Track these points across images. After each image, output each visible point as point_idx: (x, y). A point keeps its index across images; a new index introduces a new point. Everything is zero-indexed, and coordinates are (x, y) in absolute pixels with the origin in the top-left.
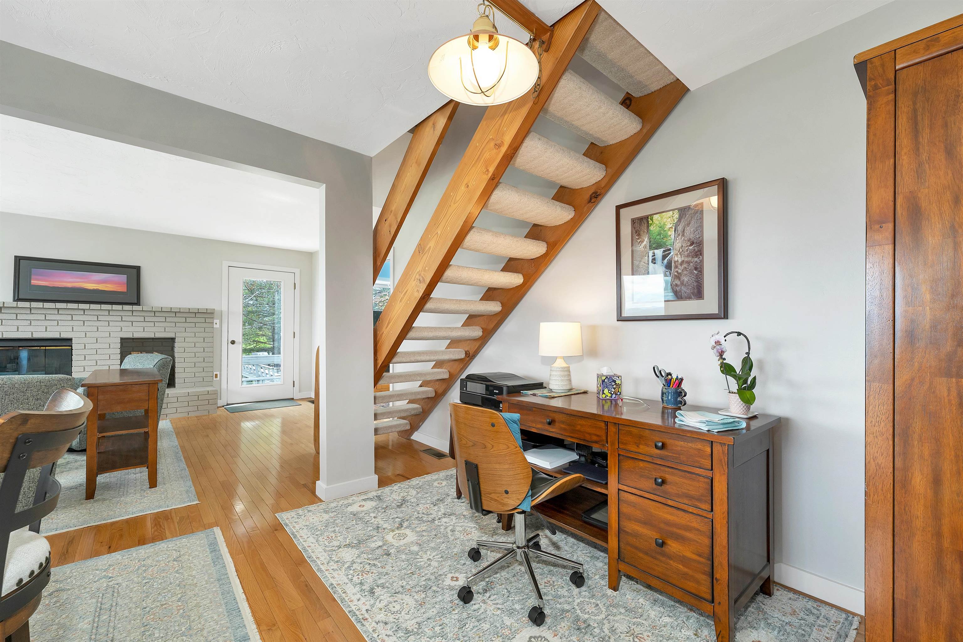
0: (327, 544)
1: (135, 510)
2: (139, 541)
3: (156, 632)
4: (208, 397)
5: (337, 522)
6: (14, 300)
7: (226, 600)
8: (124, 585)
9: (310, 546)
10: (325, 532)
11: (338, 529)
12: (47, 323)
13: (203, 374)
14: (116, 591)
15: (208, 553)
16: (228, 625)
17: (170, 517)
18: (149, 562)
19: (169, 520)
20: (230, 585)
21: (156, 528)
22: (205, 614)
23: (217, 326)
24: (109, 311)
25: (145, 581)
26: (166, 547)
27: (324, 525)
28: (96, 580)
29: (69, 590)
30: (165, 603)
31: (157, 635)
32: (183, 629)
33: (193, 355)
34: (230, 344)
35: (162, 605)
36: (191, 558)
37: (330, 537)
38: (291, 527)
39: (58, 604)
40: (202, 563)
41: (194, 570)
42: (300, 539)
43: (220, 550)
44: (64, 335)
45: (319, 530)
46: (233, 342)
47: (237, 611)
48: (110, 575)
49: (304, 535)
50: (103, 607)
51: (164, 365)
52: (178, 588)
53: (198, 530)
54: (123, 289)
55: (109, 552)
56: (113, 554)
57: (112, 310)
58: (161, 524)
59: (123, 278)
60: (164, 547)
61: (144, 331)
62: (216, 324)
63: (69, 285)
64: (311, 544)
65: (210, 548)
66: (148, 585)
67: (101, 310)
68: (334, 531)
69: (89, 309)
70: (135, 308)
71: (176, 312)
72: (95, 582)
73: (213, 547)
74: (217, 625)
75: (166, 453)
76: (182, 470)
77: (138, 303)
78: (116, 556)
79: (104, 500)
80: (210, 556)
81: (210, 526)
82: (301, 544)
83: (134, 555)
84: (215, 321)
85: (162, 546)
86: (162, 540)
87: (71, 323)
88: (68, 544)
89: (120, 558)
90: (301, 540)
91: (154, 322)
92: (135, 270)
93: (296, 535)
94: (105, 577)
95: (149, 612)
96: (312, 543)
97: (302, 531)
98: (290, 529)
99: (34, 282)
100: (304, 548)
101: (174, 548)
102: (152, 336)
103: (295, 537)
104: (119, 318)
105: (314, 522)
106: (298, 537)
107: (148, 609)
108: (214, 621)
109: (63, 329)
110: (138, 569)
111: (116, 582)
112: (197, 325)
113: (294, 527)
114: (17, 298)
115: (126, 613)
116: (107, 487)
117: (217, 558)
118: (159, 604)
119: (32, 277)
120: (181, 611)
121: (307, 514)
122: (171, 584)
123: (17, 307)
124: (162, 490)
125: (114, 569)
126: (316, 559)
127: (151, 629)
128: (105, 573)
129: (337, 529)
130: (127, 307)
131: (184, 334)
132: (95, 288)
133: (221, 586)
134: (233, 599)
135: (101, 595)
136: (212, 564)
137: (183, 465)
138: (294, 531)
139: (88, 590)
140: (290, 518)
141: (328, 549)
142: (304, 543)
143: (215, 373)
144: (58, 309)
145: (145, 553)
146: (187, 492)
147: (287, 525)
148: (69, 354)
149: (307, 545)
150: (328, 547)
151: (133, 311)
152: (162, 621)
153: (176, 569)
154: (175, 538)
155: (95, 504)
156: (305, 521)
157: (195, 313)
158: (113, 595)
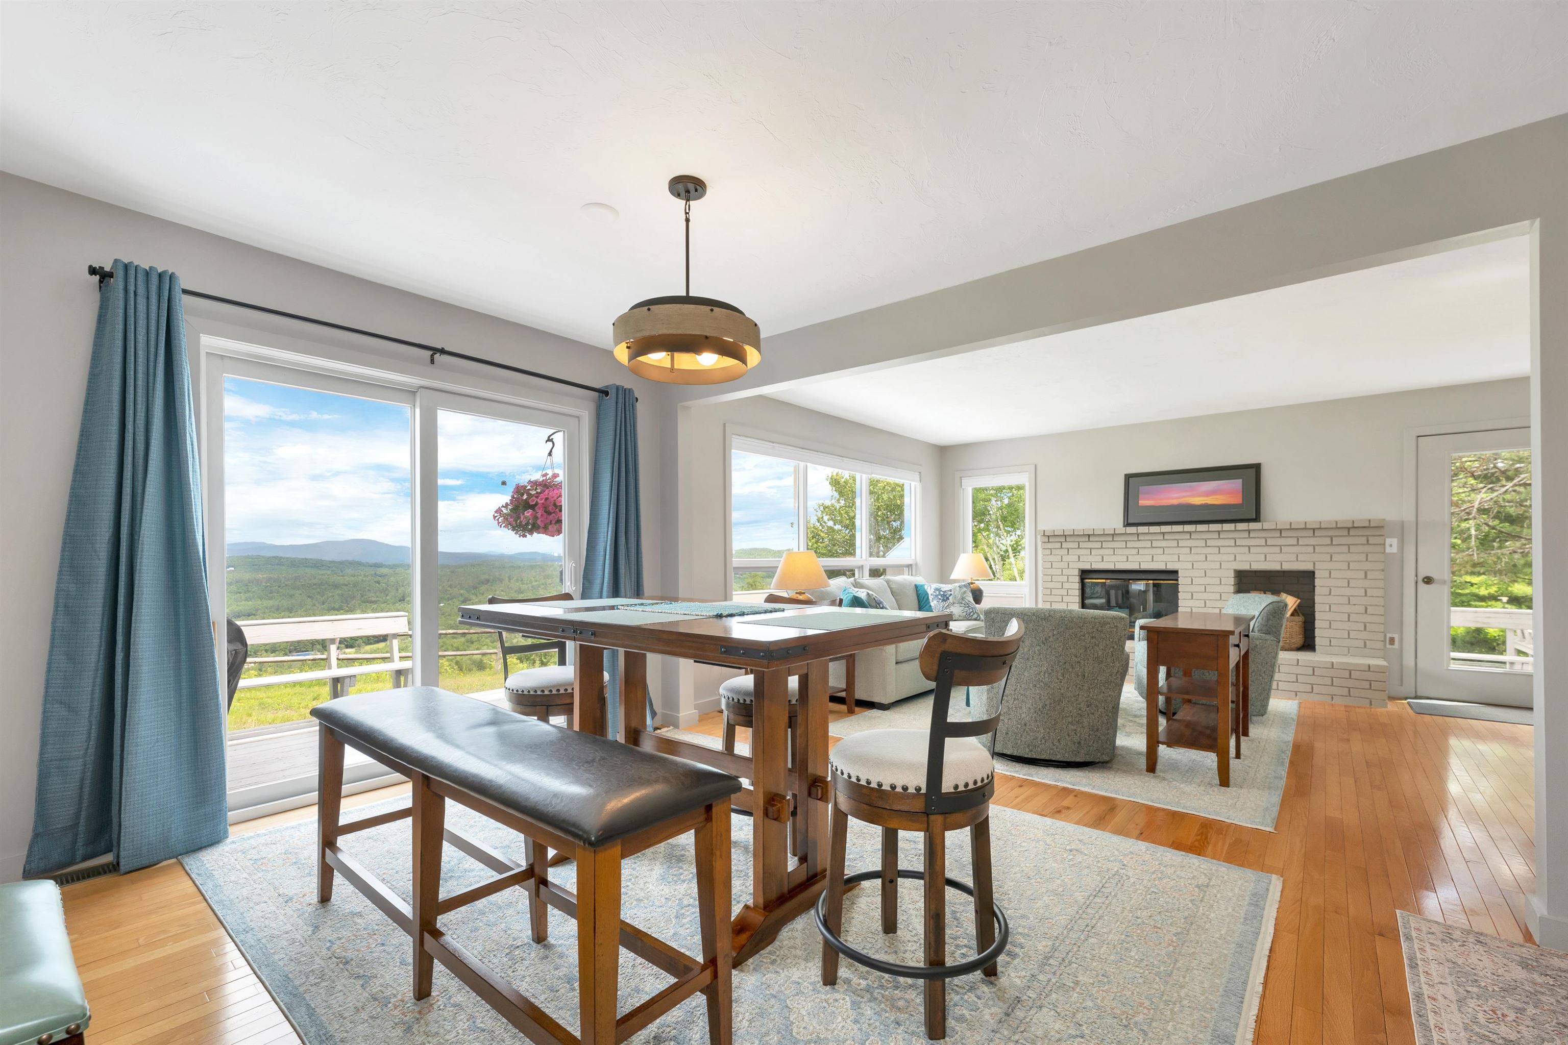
0: (1482, 1021)
1: (1188, 804)
2: (1173, 842)
3: (1134, 950)
4: (1369, 676)
5: (1544, 998)
6: (1124, 526)
7: (1232, 976)
8: (1132, 880)
9: (1434, 999)
10: (1492, 997)
11: (1534, 1012)
12: (1153, 551)
13: (1365, 635)
14: (1122, 882)
15: (1246, 903)
16: (1216, 1006)
17: (1224, 833)
18: (1170, 871)
19: (1221, 836)
20: (1250, 962)
21: (1199, 837)
22: (1195, 972)
23: (1394, 550)
24: (1219, 532)
25: (1152, 890)
26: (1197, 864)
27: (1501, 985)
28: (1112, 859)
29: (1086, 855)
30: (1159, 926)
31: (1132, 954)
32: (1162, 969)
33: (1345, 600)
34: (1421, 584)
35: (1155, 927)
36: (1219, 896)
37: (1499, 1013)
38: (1416, 946)
39: (1071, 863)
40: (1230, 910)
41: (1214, 912)
42: (1421, 976)
43: (1264, 909)
44: (1171, 567)
45: (1479, 986)
46: (1428, 580)
47: (1240, 999)
48: (1125, 862)
49: (1434, 974)
50: (1103, 889)
51: (1275, 613)
52: (1183, 920)
53: (1250, 866)
54: (1237, 500)
55: (1138, 838)
56: (1140, 842)
57: (1223, 531)
58: (1209, 835)
59: (1236, 484)
60: (1194, 864)
61: (1266, 560)
62: (1391, 546)
63: (1175, 502)
64: (1440, 998)
65: (1252, 898)
66: (1153, 896)
67: (1209, 531)
68: (1521, 1011)
69: (1196, 532)
70: (1253, 525)
71: (1314, 530)
72: (1109, 861)
73: (1258, 901)
74: (1203, 995)
75: (1267, 747)
76: (1276, 778)
77: (1257, 519)
78: (1142, 846)
79: (1164, 779)
80: (1244, 909)
81: (1271, 870)
82: (1417, 984)
83: (1159, 855)
84: (1388, 541)
85: (1193, 860)
86: (1199, 855)
87: (1177, 551)
88: (1109, 810)
89: (1144, 850)
90: (1423, 979)
91: (1280, 546)
92: (1253, 471)
93: (1417, 964)
94: (1121, 861)
95: (1139, 925)
96: (1446, 998)
97: (1436, 966)
98: (1411, 948)
99: (1143, 502)
100: (1419, 996)
101: (1205, 872)
102: (1276, 567)
103: (1411, 967)
104: (1232, 543)
105: (1477, 967)
106: (1420, 970)
107: (1139, 920)
108: (1202, 989)
109: (1169, 558)
110: (1153, 873)
111: (1126, 872)
112: (1352, 549)
113: (1422, 950)
114: (1127, 524)
115: (1119, 910)
116: (1174, 766)
117: (1254, 916)
118: (1152, 923)
119: (1140, 496)
120: (1171, 948)
121: (1471, 945)
122: (1178, 910)
123: (1126, 534)
124: (1234, 793)
125: (1132, 858)
126: (1432, 1027)
127: (1131, 943)
128: (1122, 857)
129: (1531, 1010)
130: (1242, 526)
131: (1330, 565)
132: (1203, 502)
133: (1237, 954)
134: (1242, 980)
135: (1107, 877)
136: (1242, 920)
137: (1283, 772)
138: (1419, 955)
139: (1099, 865)
140: (1425, 932)
141: (1478, 1030)
142: (1425, 987)
143: (1389, 635)
144: (1164, 533)
145: (1171, 859)
146: (1267, 809)
147: (1409, 938)
148: (1175, 589)
149: (1431, 994)
150: (1480, 1026)
151: (1249, 531)
152: (1146, 943)
153: (1193, 898)
154: (1215, 861)
155: (1153, 780)
156: (1455, 953)
157: (1349, 529)
158: (1117, 884)
